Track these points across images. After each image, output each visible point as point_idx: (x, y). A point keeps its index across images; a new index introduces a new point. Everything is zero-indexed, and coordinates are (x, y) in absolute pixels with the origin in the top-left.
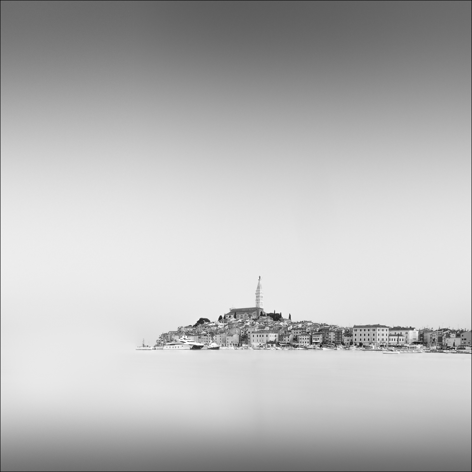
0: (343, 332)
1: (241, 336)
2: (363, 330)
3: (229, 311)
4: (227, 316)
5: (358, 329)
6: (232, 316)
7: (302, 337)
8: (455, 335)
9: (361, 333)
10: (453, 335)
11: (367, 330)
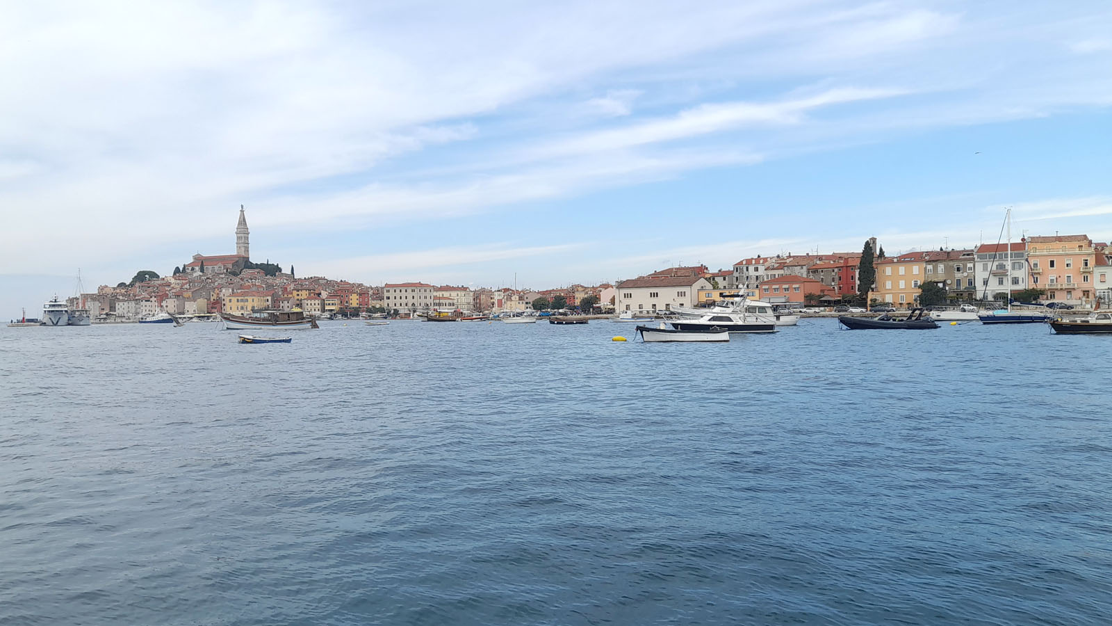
0: (371, 293)
1: (212, 300)
2: (398, 291)
3: (192, 261)
4: (188, 269)
5: (392, 290)
6: (197, 268)
7: (309, 302)
8: (517, 297)
9: (395, 294)
10: (515, 298)
11: (403, 291)
